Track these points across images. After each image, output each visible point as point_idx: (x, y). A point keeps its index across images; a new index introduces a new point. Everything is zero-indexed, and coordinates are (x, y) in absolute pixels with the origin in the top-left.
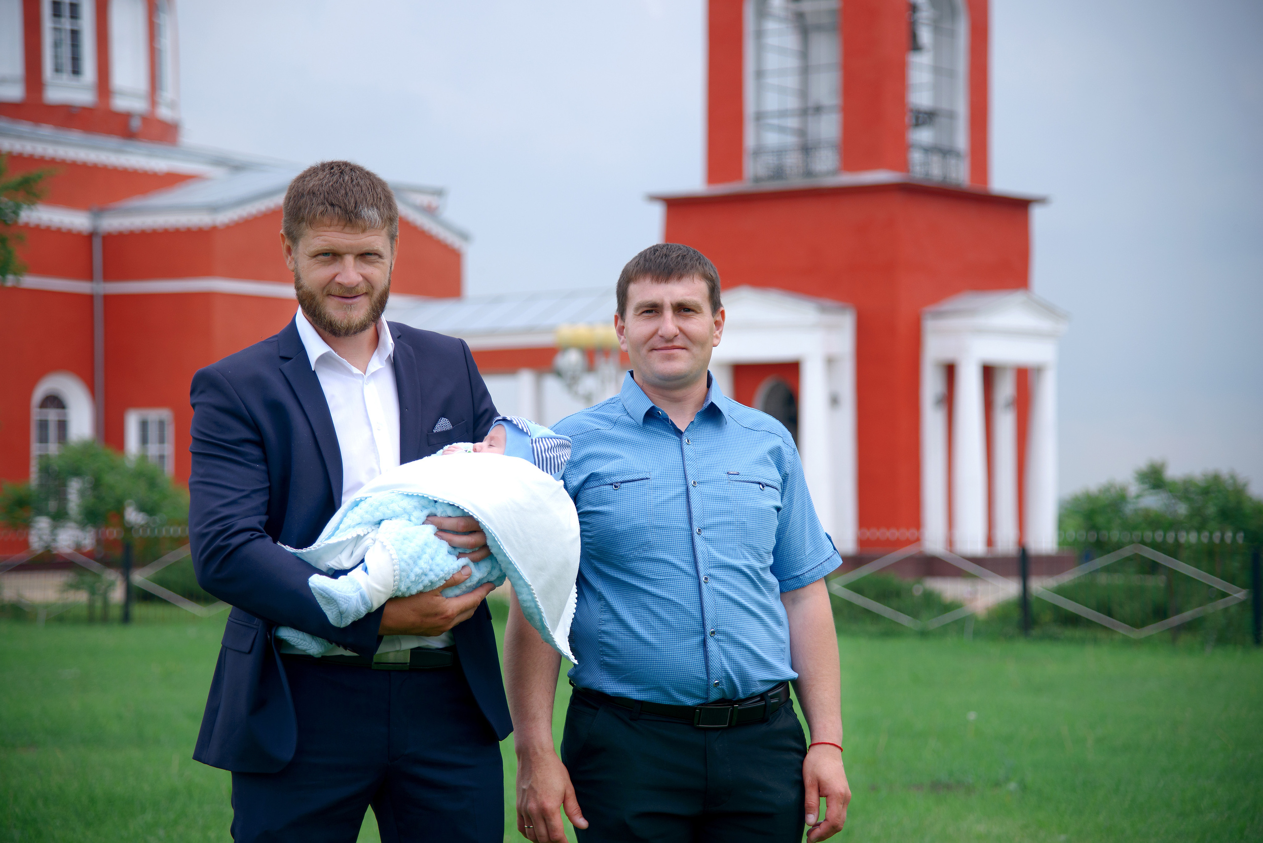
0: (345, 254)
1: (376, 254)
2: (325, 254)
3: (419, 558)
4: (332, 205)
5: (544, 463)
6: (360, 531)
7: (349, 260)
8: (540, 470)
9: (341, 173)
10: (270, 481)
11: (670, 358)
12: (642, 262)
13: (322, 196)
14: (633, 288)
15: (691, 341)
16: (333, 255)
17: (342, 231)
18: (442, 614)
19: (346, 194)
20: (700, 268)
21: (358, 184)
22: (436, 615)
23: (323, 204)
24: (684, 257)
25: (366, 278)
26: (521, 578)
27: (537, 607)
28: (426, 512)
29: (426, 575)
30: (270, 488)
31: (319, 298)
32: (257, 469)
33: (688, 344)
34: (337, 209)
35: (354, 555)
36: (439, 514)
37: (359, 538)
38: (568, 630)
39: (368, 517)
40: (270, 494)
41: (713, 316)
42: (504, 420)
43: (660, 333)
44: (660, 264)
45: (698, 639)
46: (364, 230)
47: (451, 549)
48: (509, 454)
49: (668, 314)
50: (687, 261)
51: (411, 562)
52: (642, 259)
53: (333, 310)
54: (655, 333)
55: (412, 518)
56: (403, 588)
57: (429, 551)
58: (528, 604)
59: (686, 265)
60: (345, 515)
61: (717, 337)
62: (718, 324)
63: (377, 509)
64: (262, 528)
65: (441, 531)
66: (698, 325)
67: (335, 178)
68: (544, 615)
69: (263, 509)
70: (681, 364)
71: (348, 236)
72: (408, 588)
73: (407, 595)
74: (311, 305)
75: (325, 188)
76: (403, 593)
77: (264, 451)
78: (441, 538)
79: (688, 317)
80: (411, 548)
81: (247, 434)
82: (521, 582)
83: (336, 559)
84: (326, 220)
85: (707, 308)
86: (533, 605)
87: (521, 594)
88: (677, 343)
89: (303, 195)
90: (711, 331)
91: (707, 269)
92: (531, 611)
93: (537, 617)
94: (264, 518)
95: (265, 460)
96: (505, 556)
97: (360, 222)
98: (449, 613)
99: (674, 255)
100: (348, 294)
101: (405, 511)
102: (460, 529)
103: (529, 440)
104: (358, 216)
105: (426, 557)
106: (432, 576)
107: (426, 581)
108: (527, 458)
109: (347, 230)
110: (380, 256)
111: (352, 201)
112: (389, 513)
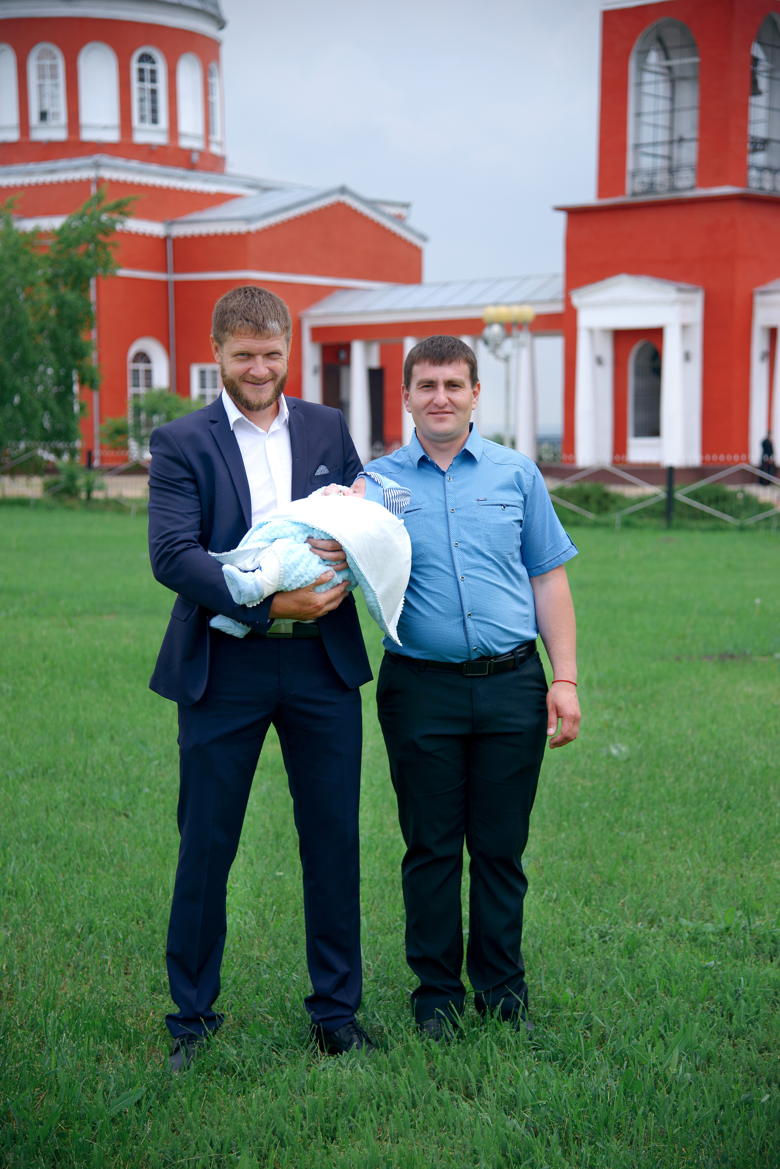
0: (256, 354)
1: (277, 353)
2: (242, 354)
3: (298, 564)
4: (247, 320)
5: (392, 507)
6: (261, 545)
7: (259, 358)
8: (388, 511)
9: (252, 296)
10: (201, 506)
11: (441, 420)
12: (423, 349)
13: (240, 314)
14: (416, 368)
15: (455, 407)
16: (248, 355)
17: (254, 338)
18: (314, 604)
19: (257, 312)
20: (464, 354)
21: (264, 305)
22: (310, 604)
23: (241, 319)
24: (453, 347)
25: (271, 370)
26: (369, 586)
27: (378, 606)
28: (307, 535)
29: (302, 577)
30: (201, 511)
31: (237, 382)
32: (193, 499)
33: (455, 410)
34: (250, 323)
35: (255, 561)
36: (315, 538)
37: (259, 550)
38: (397, 622)
39: (267, 536)
40: (202, 516)
41: (472, 388)
42: (365, 474)
43: (435, 401)
44: (436, 352)
45: (460, 619)
46: (268, 338)
47: (321, 561)
48: (367, 498)
49: (441, 388)
50: (456, 350)
51: (292, 567)
52: (423, 348)
53: (248, 392)
54: (430, 402)
55: (297, 539)
56: (286, 584)
57: (305, 561)
58: (373, 604)
59: (454, 353)
60: (252, 533)
61: (475, 403)
62: (475, 394)
63: (273, 531)
64: (196, 540)
65: (315, 548)
66: (461, 396)
67: (249, 300)
68: (382, 612)
69: (197, 526)
70: (448, 425)
71: (259, 341)
72: (290, 585)
73: (289, 590)
74: (232, 388)
75: (242, 308)
76: (286, 588)
77: (197, 486)
78: (315, 553)
79: (455, 391)
80: (293, 559)
81: (186, 475)
82: (369, 589)
83: (243, 563)
84: (243, 331)
85: (468, 384)
86: (375, 605)
87: (368, 597)
88: (447, 409)
89: (226, 312)
90: (471, 399)
91: (469, 355)
92: (374, 609)
93: (378, 613)
94: (198, 533)
95: (198, 492)
96: (359, 570)
97: (266, 332)
98: (319, 603)
99: (446, 346)
100: (258, 382)
101: (293, 534)
102: (329, 549)
103: (381, 489)
104: (265, 327)
105: (303, 564)
106: (307, 578)
107: (303, 581)
108: (379, 502)
109: (257, 336)
110: (280, 355)
111: (261, 317)
112: (281, 534)
